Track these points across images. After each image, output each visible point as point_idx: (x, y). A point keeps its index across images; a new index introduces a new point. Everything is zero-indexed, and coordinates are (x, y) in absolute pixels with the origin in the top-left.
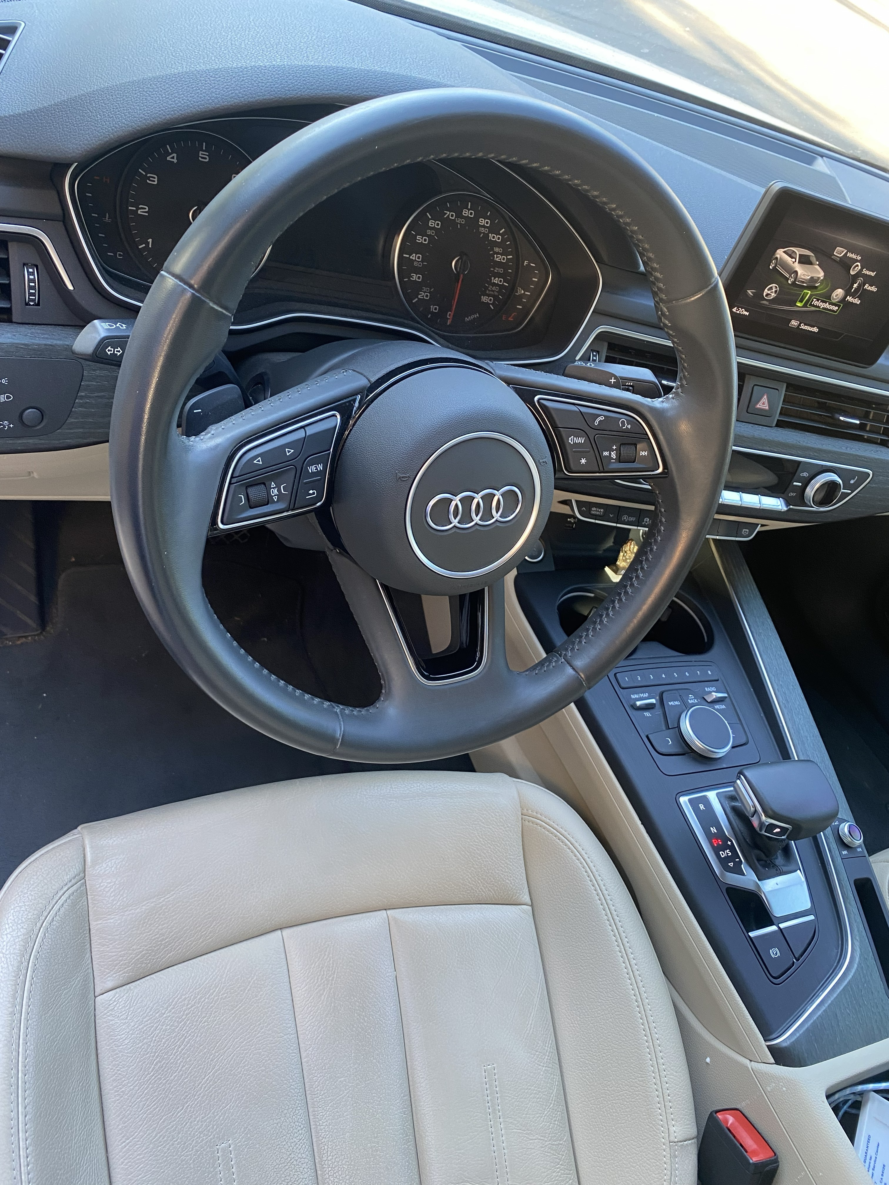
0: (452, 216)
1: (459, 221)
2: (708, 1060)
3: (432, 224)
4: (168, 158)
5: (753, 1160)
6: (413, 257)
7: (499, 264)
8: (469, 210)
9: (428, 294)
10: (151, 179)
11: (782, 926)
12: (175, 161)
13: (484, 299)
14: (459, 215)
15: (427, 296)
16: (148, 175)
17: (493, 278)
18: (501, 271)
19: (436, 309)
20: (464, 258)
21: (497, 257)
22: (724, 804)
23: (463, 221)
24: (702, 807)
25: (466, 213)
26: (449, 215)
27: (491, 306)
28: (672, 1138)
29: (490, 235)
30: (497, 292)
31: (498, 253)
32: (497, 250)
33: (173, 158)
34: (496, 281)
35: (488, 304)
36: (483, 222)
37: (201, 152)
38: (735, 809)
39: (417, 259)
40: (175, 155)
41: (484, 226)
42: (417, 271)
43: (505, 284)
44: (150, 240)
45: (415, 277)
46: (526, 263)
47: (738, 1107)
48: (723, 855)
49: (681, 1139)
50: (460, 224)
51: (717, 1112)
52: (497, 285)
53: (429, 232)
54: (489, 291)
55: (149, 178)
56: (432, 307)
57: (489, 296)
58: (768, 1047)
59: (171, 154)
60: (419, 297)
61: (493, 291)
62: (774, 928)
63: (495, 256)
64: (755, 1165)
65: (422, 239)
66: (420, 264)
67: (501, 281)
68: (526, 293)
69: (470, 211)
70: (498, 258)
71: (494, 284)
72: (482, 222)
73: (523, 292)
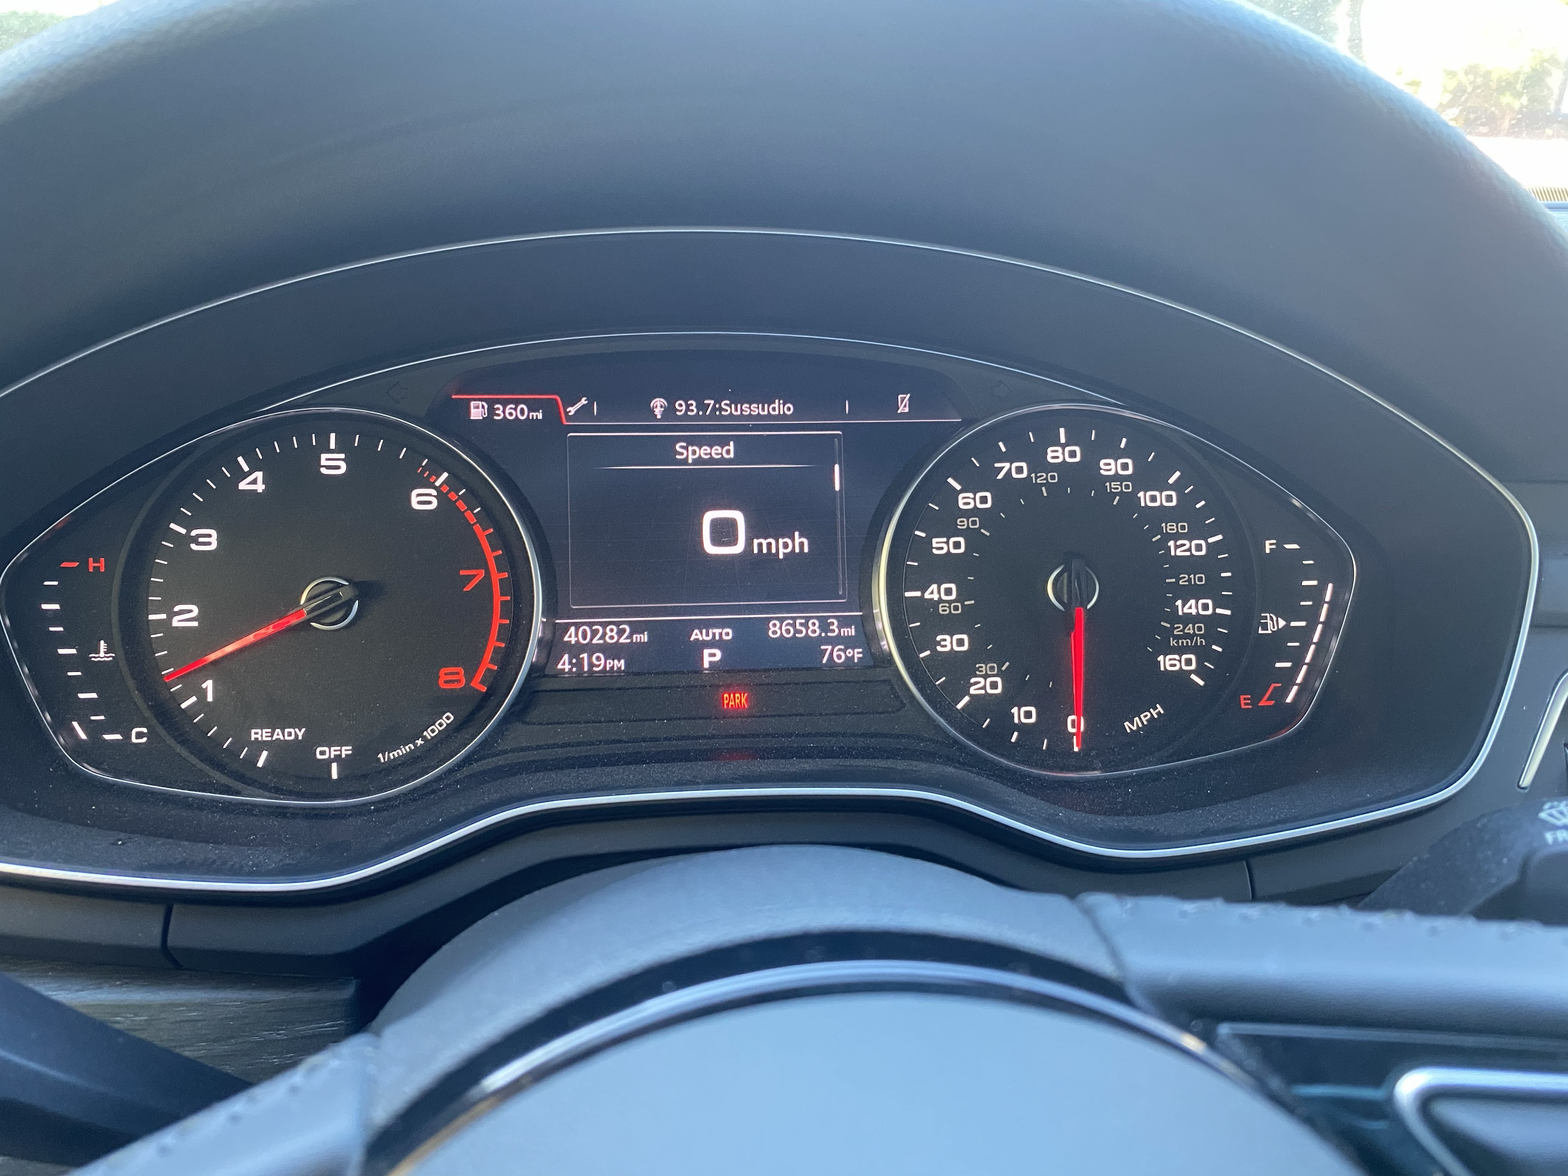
0: (1019, 470)
1: (1041, 478)
3: (966, 501)
4: (243, 486)
6: (933, 593)
7: (1190, 564)
8: (1063, 446)
9: (998, 680)
10: (200, 540)
12: (260, 487)
13: (1168, 663)
14: (1038, 464)
15: (994, 685)
16: (194, 533)
17: (1179, 603)
18: (1199, 579)
19: (1028, 715)
20: (1075, 565)
21: (1177, 547)
23: (1053, 477)
25: (1055, 455)
26: (1010, 469)
27: (1193, 677)
29: (1141, 494)
30: (1201, 636)
31: (1176, 537)
32: (1170, 527)
33: (254, 482)
34: (1191, 607)
35: (1182, 675)
36: (1113, 467)
37: (324, 456)
39: (944, 598)
40: (259, 475)
41: (1117, 477)
42: (951, 625)
43: (1219, 611)
44: (209, 685)
45: (948, 643)
46: (1269, 545)
50: (1047, 485)
52: (1198, 618)
53: (963, 523)
54: (1177, 637)
55: (195, 539)
56: (1015, 710)
57: (1181, 651)
59: (246, 475)
60: (972, 691)
61: (1190, 637)
63: (1171, 544)
65: (947, 543)
66: (956, 608)
67: (1205, 607)
68: (1293, 624)
69: (1068, 449)
70: (1180, 549)
71: (1188, 619)
72: (1109, 467)
73: (1282, 623)
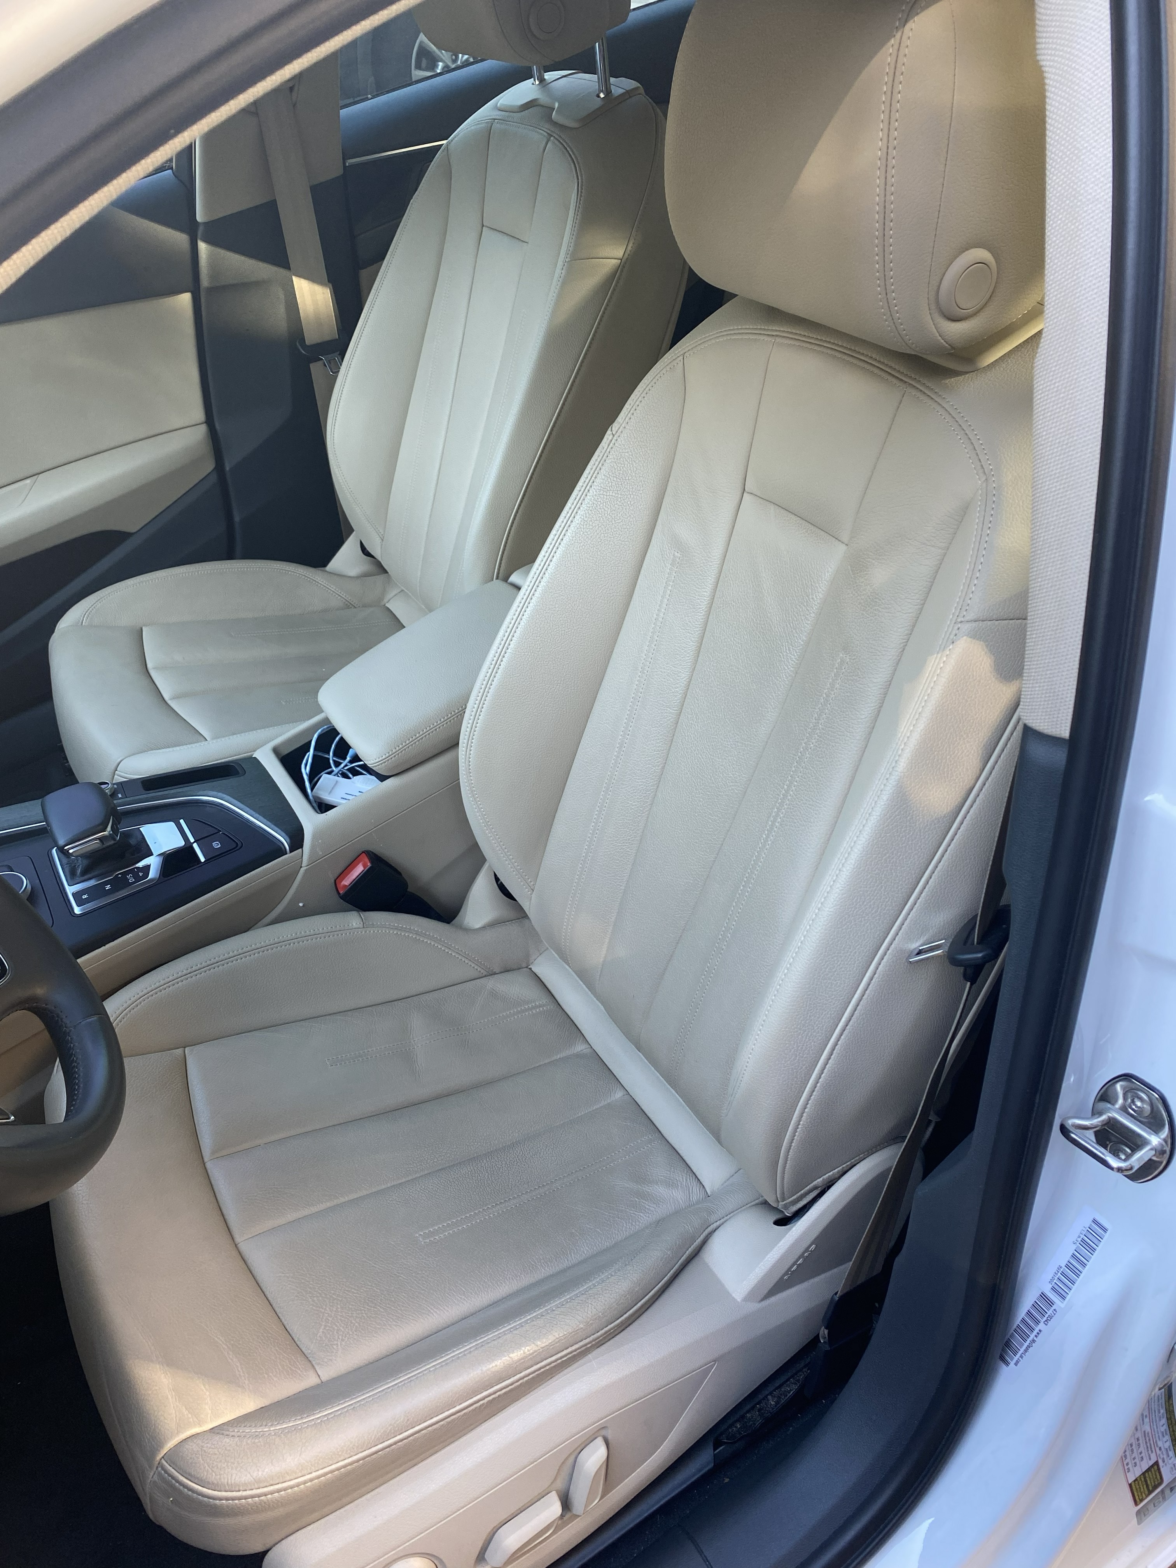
2: (301, 905)
5: (369, 864)
11: (192, 840)
22: (78, 881)
24: (85, 897)
28: (361, 926)
38: (84, 873)
47: (333, 881)
48: (131, 880)
49: (360, 920)
51: (339, 893)
58: (291, 852)
62: (195, 846)
64: (372, 863)
